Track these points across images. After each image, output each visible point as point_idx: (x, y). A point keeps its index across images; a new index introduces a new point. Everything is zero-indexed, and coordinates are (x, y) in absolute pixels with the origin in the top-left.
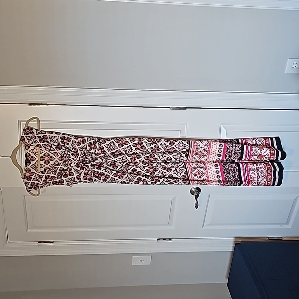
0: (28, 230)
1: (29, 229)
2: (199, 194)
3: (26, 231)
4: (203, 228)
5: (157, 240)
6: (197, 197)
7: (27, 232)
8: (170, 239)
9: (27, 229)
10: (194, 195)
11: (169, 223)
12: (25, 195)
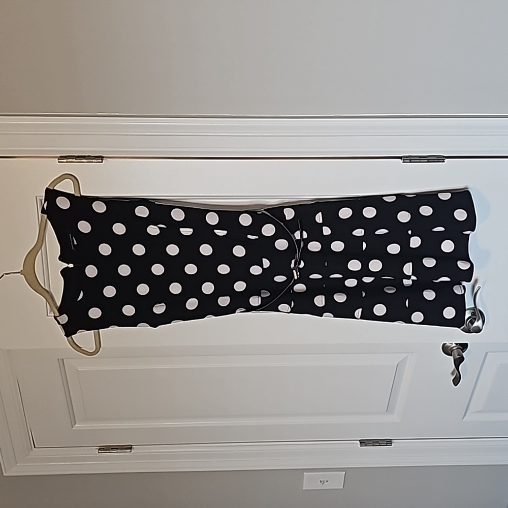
0: (75, 424)
1: (77, 423)
2: (463, 352)
3: (72, 427)
4: (465, 418)
5: (358, 442)
6: (459, 361)
7: (74, 428)
8: (389, 442)
9: (73, 424)
10: (451, 355)
11: (389, 409)
12: (62, 358)
